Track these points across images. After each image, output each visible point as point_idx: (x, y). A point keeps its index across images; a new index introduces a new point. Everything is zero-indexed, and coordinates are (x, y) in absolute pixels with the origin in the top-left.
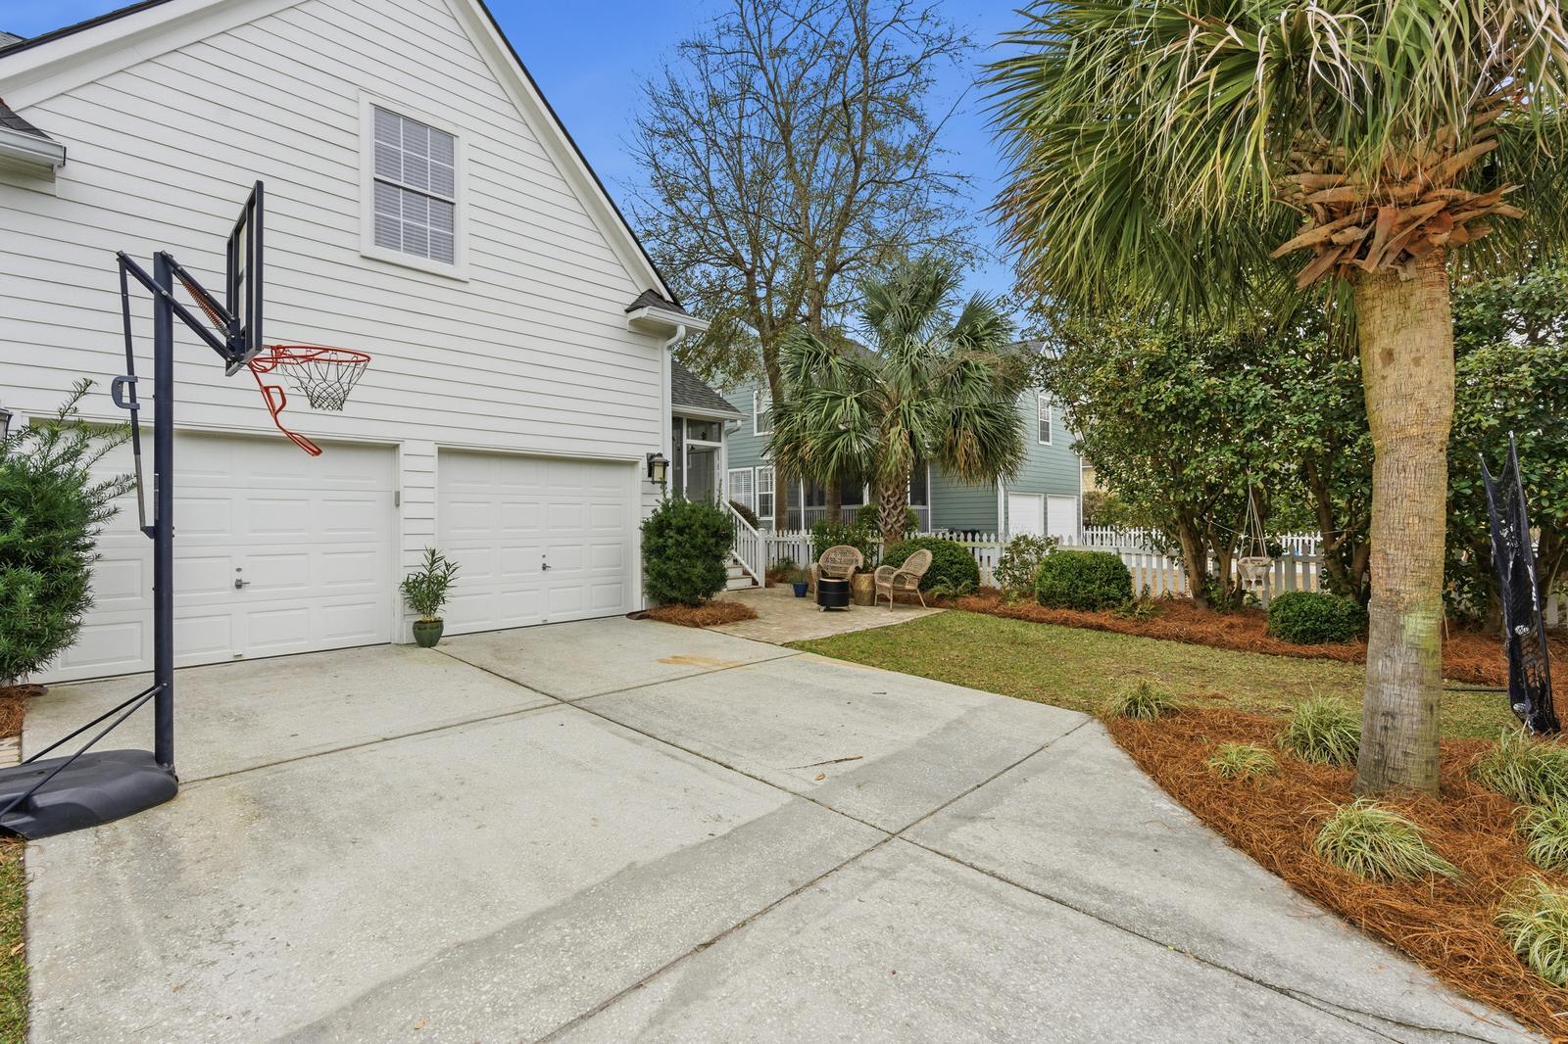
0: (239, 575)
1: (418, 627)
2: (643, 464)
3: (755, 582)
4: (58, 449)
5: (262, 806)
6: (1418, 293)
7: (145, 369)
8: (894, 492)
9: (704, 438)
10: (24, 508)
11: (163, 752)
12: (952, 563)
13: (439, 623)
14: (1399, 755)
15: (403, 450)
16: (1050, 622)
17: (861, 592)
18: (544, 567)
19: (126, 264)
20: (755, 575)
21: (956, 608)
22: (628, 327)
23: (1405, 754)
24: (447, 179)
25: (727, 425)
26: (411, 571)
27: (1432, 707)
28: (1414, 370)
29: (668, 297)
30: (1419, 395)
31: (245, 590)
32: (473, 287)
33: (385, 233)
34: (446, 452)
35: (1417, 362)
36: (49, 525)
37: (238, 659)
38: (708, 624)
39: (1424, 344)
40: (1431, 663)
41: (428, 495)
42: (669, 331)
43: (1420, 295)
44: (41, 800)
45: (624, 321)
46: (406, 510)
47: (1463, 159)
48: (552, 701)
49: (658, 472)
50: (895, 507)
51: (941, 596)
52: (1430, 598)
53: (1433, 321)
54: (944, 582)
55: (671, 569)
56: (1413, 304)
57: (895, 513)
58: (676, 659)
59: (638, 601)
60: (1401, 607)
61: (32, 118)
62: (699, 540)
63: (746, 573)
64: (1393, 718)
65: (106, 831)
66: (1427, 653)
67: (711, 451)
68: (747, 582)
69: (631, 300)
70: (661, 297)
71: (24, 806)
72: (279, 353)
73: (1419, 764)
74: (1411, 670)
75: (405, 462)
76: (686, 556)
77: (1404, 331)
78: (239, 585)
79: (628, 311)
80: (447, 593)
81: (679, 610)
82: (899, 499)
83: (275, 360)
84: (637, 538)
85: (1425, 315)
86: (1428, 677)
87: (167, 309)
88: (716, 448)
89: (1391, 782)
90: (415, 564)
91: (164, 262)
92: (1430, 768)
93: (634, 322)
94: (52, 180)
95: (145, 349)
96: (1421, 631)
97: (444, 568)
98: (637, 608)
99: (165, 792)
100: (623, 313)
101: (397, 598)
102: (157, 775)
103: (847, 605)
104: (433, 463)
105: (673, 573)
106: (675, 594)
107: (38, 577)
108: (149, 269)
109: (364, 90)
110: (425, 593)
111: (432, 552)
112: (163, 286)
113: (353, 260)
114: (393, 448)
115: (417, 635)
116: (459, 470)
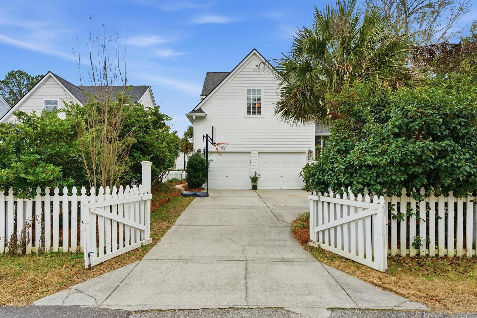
0: (227, 175)
1: (253, 186)
2: (307, 152)
5: (215, 198)
7: (205, 148)
10: (201, 164)
11: (207, 192)
13: (256, 186)
15: (252, 153)
18: (281, 177)
19: (204, 136)
24: (260, 98)
31: (228, 177)
32: (265, 119)
33: (249, 112)
34: (259, 153)
37: (227, 189)
41: (256, 161)
44: (197, 194)
46: (252, 164)
48: (259, 196)
49: (310, 154)
61: (203, 110)
65: (201, 198)
72: (218, 144)
75: (252, 155)
78: (227, 177)
80: (258, 180)
87: (207, 140)
90: (252, 175)
91: (207, 135)
94: (205, 118)
95: (205, 145)
97: (258, 175)
99: (207, 196)
101: (250, 180)
104: (257, 155)
107: (202, 173)
108: (206, 136)
109: (245, 87)
110: (254, 180)
111: (256, 172)
112: (207, 138)
113: (243, 119)
114: (250, 152)
115: (253, 188)
116: (263, 156)
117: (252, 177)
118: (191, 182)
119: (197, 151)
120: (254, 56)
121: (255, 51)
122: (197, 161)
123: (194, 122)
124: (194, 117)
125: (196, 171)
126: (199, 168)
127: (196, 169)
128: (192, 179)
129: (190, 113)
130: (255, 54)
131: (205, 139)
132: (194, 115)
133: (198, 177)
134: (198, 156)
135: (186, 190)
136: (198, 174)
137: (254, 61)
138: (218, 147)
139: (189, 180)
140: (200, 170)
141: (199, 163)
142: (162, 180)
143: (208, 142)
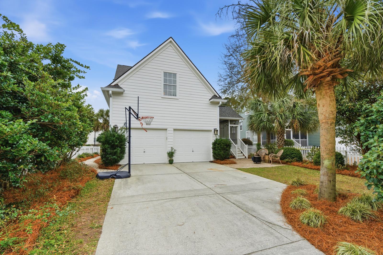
0: (144, 150)
1: (170, 160)
2: (213, 131)
3: (246, 157)
4: (122, 132)
5: (138, 179)
6: (323, 92)
7: (128, 122)
8: (280, 136)
9: (235, 124)
10: (119, 140)
11: (129, 172)
12: (292, 153)
13: (173, 160)
14: (323, 191)
15: (168, 130)
16: (314, 169)
17: (266, 160)
18: (193, 151)
19: (126, 108)
20: (246, 156)
21: (291, 165)
22: (210, 103)
23: (324, 191)
24: (175, 82)
25: (240, 121)
26: (169, 151)
27: (330, 181)
28: (323, 108)
29: (218, 96)
30: (324, 113)
32: (179, 100)
33: (165, 93)
34: (175, 130)
35: (323, 106)
36: (121, 142)
37: (144, 164)
38: (224, 164)
39: (325, 102)
40: (330, 171)
41: (172, 138)
42: (219, 103)
43: (324, 92)
44: (117, 175)
45: (209, 102)
46: (169, 140)
47: (331, 63)
48: (183, 173)
49: (216, 132)
50: (281, 139)
51: (287, 162)
52: (329, 157)
53: (327, 97)
54: (289, 158)
55: (217, 152)
56: (322, 94)
57: (281, 141)
58: (211, 169)
59: (212, 159)
60: (323, 159)
61: (121, 86)
62: (222, 146)
63: (244, 155)
64: (322, 183)
65: (122, 179)
66: (329, 169)
67: (236, 127)
68: (244, 157)
69: (210, 98)
70: (217, 96)
71: (115, 175)
72: (143, 118)
73: (327, 193)
74: (325, 173)
75: (168, 132)
76: (219, 150)
77: (321, 100)
78: (144, 152)
79: (210, 100)
80: (174, 155)
81: (218, 161)
82: (282, 137)
83: (142, 119)
84: (212, 146)
85: (325, 97)
86: (329, 174)
87: (130, 113)
88: (237, 126)
89: (322, 197)
90: (169, 150)
91: (130, 108)
92: (330, 194)
93: (211, 102)
94: (123, 94)
95: (128, 119)
96: (327, 164)
97: (174, 150)
98: (212, 160)
99: (129, 176)
100: (209, 100)
101: (167, 155)
102: (128, 174)
103: (260, 162)
104: (172, 132)
105: (217, 153)
106: (218, 158)
107: (120, 149)
108: (128, 109)
109: (162, 70)
110: (171, 155)
111: (172, 148)
112: (129, 111)
113: (160, 98)
114: (166, 129)
115: (169, 162)
116: (177, 133)
117: (169, 152)
118: (107, 159)
119: (114, 127)
120: (170, 44)
121: (171, 39)
122: (114, 136)
123: (111, 97)
124: (110, 92)
125: (113, 147)
126: (116, 144)
127: (114, 145)
128: (108, 156)
129: (106, 87)
130: (171, 42)
131: (128, 113)
132: (111, 90)
133: (115, 154)
134: (115, 131)
135: (100, 168)
136: (115, 150)
137: (170, 48)
138: (143, 121)
139: (105, 157)
140: (117, 146)
141: (116, 139)
142: (70, 157)
143: (131, 115)
